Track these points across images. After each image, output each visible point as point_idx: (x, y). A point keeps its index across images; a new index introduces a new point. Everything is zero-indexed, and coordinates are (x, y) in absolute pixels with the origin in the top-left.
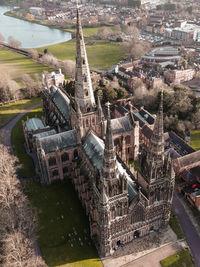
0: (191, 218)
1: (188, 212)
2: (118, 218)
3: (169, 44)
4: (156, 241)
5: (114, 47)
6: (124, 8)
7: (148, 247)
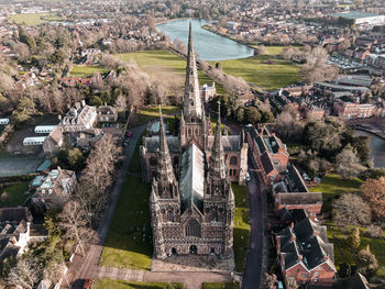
0: (264, 258)
1: (264, 250)
2: (170, 223)
3: (366, 72)
4: (211, 264)
5: (295, 70)
6: (331, 28)
7: (200, 266)
